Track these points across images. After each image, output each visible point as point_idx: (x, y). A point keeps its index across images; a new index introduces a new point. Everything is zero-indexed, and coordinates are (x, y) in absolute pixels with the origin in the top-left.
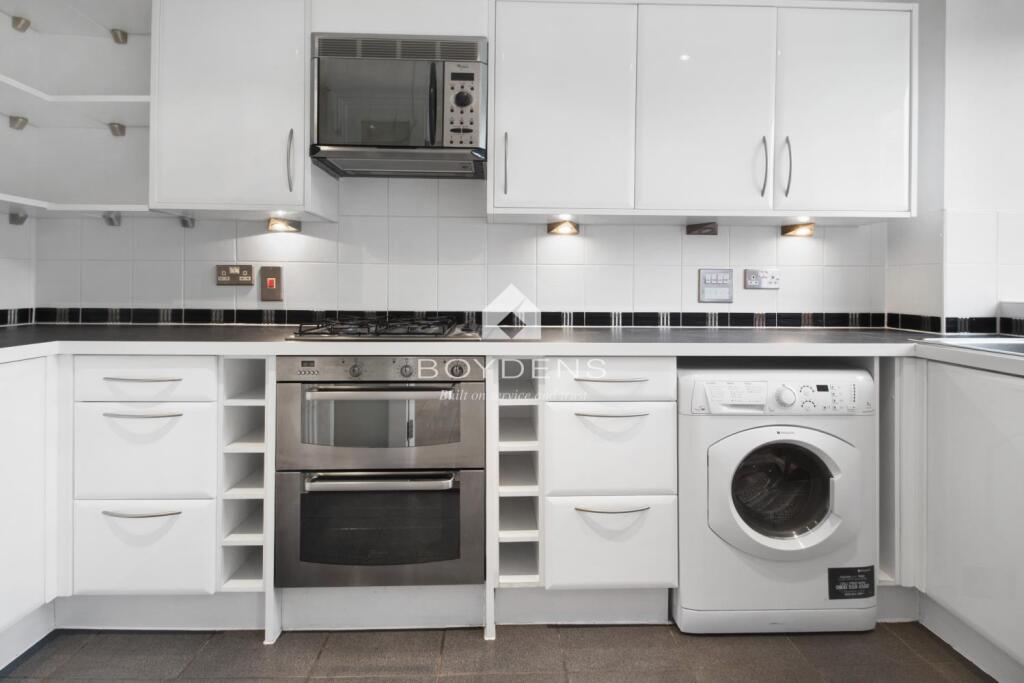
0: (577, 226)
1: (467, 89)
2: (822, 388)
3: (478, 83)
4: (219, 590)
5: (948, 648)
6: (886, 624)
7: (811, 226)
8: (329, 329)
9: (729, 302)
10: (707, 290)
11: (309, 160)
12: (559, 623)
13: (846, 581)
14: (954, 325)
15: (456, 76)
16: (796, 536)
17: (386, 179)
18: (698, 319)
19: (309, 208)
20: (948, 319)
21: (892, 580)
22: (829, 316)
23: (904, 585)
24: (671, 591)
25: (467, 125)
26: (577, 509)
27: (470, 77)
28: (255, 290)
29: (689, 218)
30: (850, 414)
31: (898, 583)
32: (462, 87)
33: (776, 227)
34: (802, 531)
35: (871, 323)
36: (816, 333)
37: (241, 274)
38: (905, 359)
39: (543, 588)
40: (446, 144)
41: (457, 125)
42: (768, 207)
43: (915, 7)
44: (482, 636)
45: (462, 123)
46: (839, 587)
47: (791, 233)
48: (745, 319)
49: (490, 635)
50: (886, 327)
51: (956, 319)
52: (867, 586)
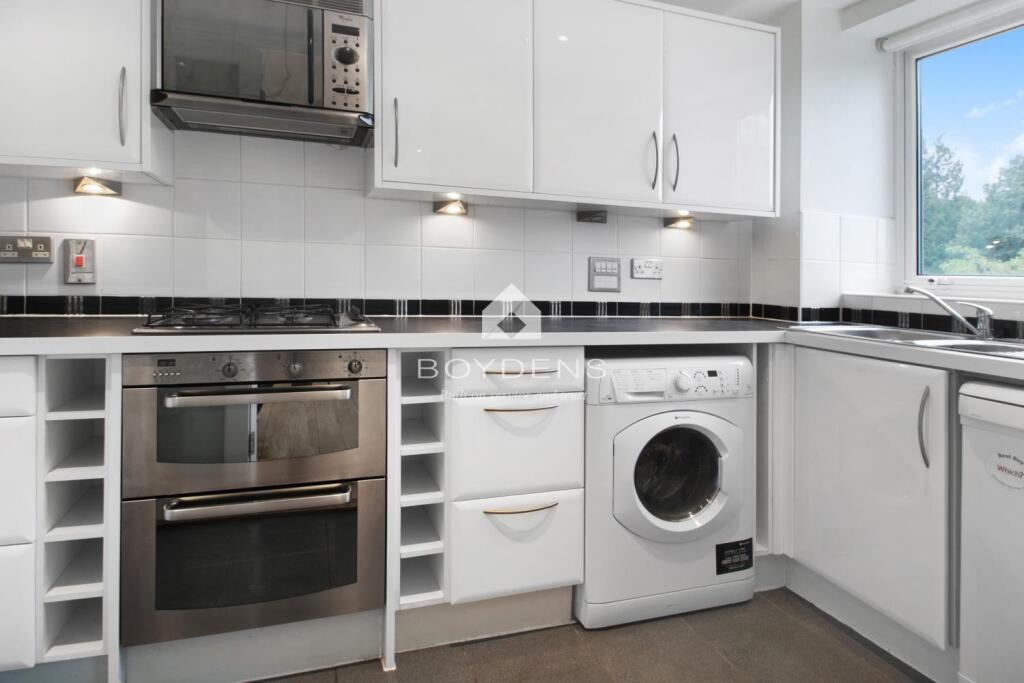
0: (466, 205)
1: (351, 45)
2: (712, 374)
3: (363, 39)
4: (40, 662)
5: (811, 606)
6: (761, 593)
7: (691, 220)
8: (184, 320)
9: (617, 291)
10: (596, 278)
11: (147, 107)
12: (462, 641)
13: (731, 556)
14: (809, 315)
15: (337, 29)
16: (692, 516)
17: (237, 137)
18: (588, 308)
19: (147, 167)
20: (803, 309)
21: (764, 549)
22: (705, 306)
23: (776, 553)
24: (574, 588)
25: (352, 85)
26: (485, 512)
27: (354, 32)
28: (54, 270)
29: (579, 204)
30: (734, 397)
31: (770, 552)
32: (346, 42)
33: (659, 218)
34: (696, 511)
35: (739, 313)
36: (694, 322)
37: (35, 248)
38: (777, 346)
39: (449, 603)
40: (327, 104)
41: (340, 84)
42: (657, 200)
43: (778, 30)
44: (381, 668)
45: (346, 83)
46: (725, 562)
47: (673, 225)
48: (631, 309)
49: (389, 666)
50: (751, 316)
51: (810, 309)
52: (747, 558)
